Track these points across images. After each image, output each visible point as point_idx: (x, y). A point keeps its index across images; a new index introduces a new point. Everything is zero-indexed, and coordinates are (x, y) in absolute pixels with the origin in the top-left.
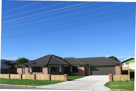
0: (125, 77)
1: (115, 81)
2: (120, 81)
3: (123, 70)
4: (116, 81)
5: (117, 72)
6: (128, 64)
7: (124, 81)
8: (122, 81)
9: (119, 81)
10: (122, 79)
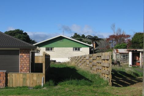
0: (35, 78)
1: (12, 88)
2: (24, 87)
3: (36, 62)
4: (14, 86)
5: (22, 67)
6: (51, 50)
7: (31, 86)
8: (28, 87)
9: (21, 86)
10: (28, 83)
